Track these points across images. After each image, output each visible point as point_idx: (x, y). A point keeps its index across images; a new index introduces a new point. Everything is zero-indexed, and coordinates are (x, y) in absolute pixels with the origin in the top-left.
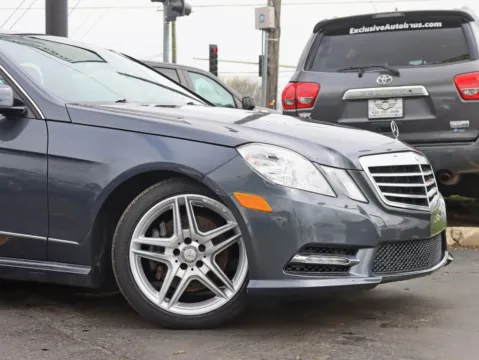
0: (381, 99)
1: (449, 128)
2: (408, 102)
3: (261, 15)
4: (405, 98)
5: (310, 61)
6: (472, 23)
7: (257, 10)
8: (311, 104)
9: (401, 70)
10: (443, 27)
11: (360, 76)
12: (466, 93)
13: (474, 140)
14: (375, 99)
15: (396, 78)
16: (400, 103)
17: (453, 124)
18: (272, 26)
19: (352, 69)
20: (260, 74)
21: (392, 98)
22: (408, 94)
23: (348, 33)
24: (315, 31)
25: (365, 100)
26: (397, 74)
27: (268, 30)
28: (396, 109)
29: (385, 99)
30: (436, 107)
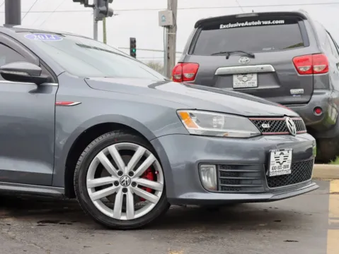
0: (242, 74)
1: (290, 95)
2: (261, 76)
4: (258, 73)
5: (192, 48)
6: (305, 21)
7: (160, 13)
8: (193, 79)
9: (256, 54)
10: (285, 23)
11: (227, 58)
12: (302, 69)
13: (307, 103)
14: (238, 74)
15: (252, 59)
16: (255, 77)
17: (293, 91)
19: (222, 53)
21: (250, 73)
22: (260, 70)
23: (218, 28)
24: (195, 27)
25: (231, 75)
26: (253, 57)
27: (168, 27)
28: (252, 82)
29: (245, 74)
30: (280, 79)
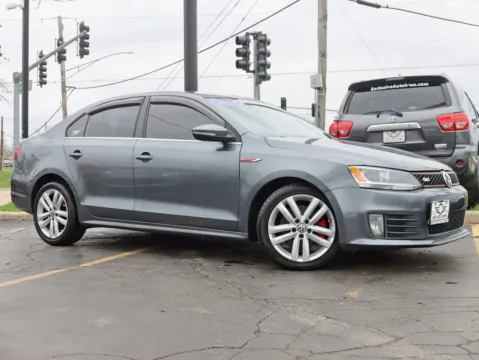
0: (392, 131)
1: (434, 149)
2: (408, 133)
3: (314, 80)
4: (406, 130)
5: (346, 108)
6: (447, 84)
7: (312, 76)
8: (348, 134)
9: (403, 113)
10: (429, 86)
11: (378, 117)
12: (445, 126)
13: (450, 156)
14: (388, 131)
15: (400, 118)
16: (403, 133)
17: (437, 146)
18: (321, 85)
19: (373, 113)
20: (313, 115)
21: (398, 130)
22: (407, 127)
23: (369, 90)
24: (349, 89)
25: (382, 132)
26: (401, 115)
27: (319, 89)
28: (401, 137)
29: (394, 131)
30: (426, 134)
